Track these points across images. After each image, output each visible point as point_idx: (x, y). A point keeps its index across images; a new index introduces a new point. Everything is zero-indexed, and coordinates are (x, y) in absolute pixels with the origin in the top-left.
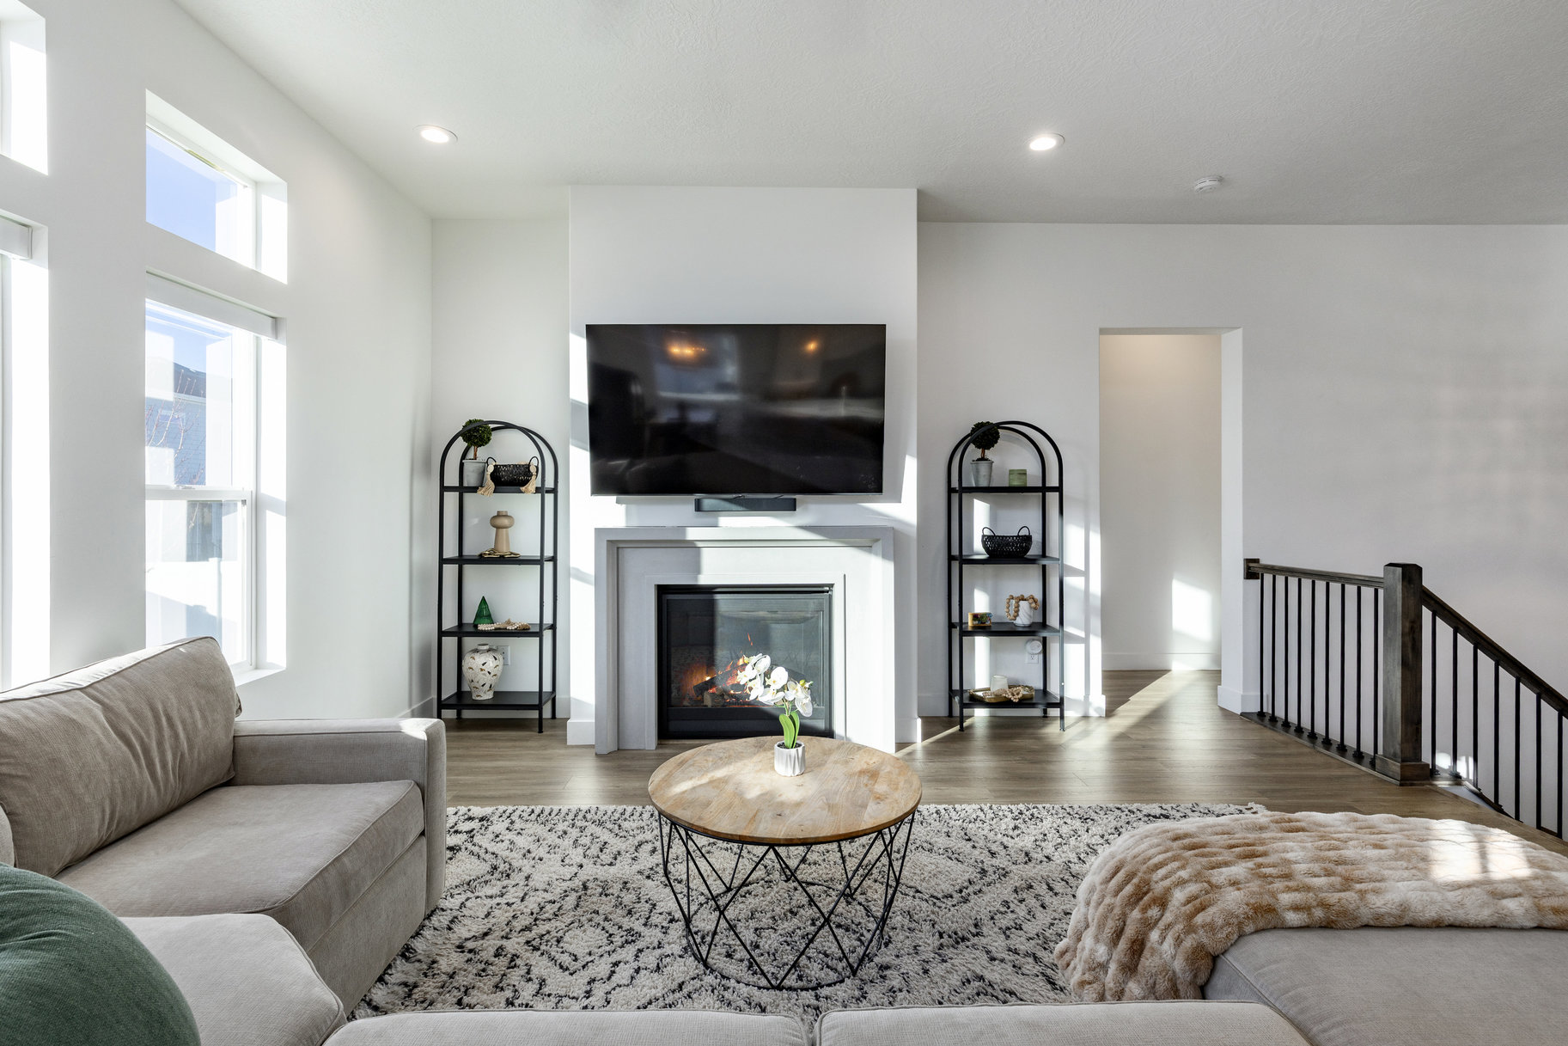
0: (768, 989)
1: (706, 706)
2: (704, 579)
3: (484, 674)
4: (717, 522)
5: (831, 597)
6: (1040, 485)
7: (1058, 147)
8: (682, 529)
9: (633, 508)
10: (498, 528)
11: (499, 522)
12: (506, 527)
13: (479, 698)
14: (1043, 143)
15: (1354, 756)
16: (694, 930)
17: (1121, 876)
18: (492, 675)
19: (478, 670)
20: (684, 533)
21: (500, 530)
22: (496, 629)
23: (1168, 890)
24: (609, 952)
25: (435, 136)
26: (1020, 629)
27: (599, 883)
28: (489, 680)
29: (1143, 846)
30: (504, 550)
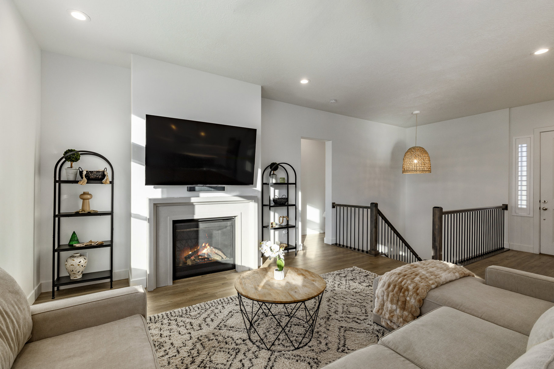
0: (295, 350)
1: (189, 265)
2: (196, 217)
3: (80, 267)
4: (199, 195)
5: (235, 220)
6: (287, 183)
7: (308, 83)
8: (189, 198)
9: (165, 190)
10: (84, 199)
11: (84, 196)
12: (88, 199)
13: (76, 278)
14: (304, 82)
15: (362, 251)
16: (254, 341)
17: (392, 286)
18: (83, 266)
19: (76, 266)
20: (190, 200)
21: (85, 200)
22: (86, 245)
23: (407, 287)
24: (234, 358)
25: (78, 16)
26: (283, 227)
27: (204, 337)
28: (81, 269)
29: (393, 278)
30: (87, 210)
